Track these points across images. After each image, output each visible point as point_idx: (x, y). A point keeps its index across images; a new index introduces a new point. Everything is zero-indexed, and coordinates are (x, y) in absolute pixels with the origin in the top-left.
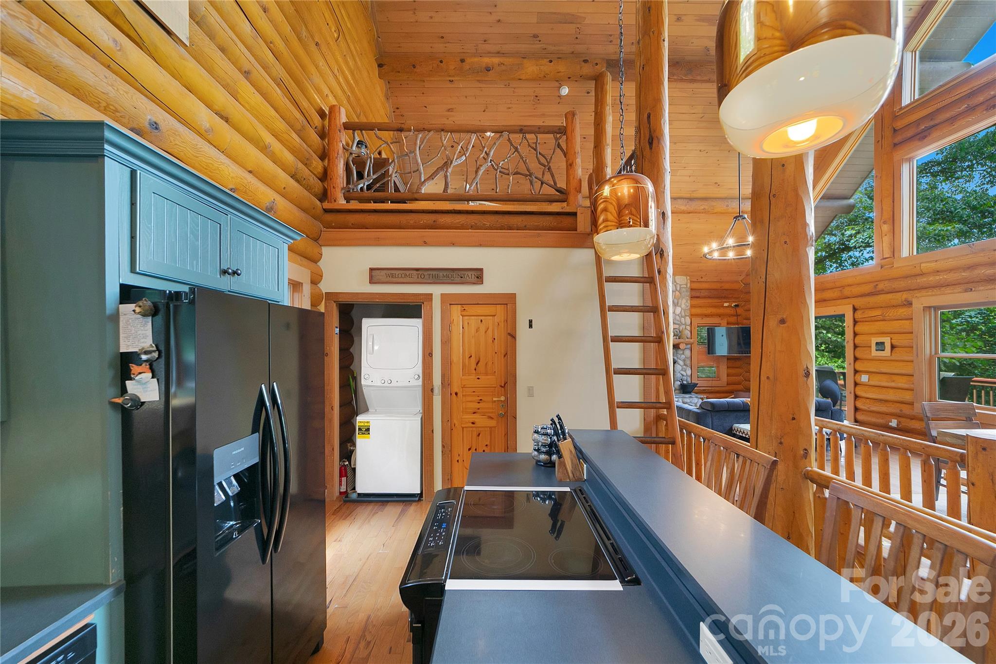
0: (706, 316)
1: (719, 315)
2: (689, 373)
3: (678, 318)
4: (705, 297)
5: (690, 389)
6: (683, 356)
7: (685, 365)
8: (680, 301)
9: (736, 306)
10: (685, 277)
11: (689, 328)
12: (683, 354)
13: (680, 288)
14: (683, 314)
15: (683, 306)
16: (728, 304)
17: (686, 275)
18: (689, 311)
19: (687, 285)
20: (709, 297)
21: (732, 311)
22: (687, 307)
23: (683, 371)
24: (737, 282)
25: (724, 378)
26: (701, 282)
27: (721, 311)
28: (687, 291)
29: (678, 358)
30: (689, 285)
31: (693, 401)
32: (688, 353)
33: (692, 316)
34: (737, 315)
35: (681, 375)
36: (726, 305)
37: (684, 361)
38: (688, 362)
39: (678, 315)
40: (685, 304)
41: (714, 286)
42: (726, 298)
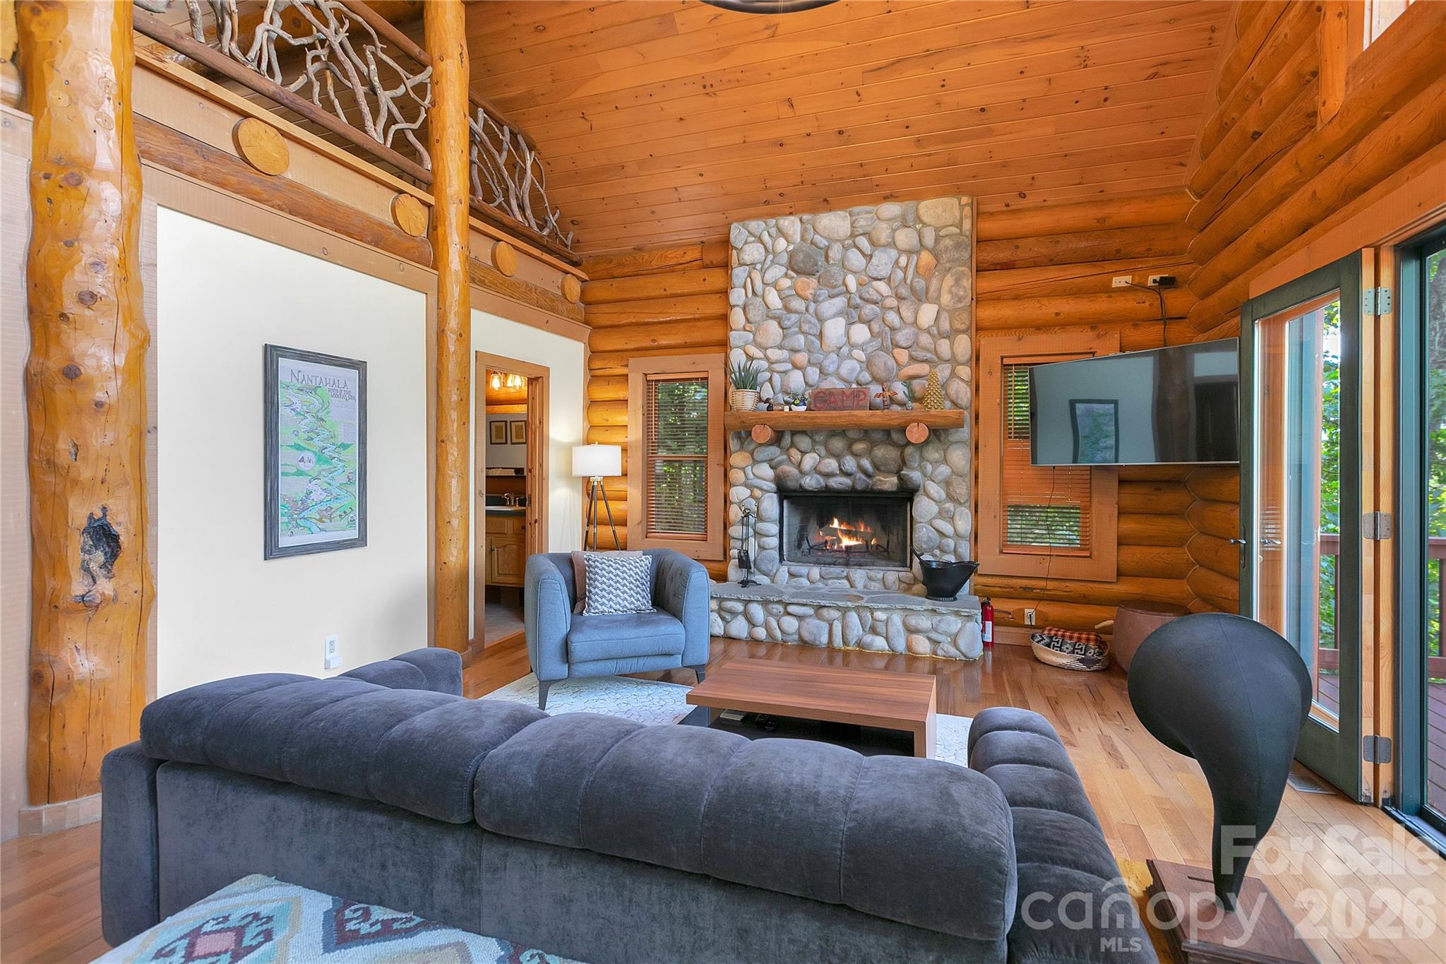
0: (1040, 327)
1: (1094, 324)
2: (964, 523)
3: (925, 339)
4: (1035, 264)
5: (948, 586)
6: (944, 470)
7: (950, 497)
8: (934, 283)
9: (1167, 283)
10: (955, 200)
11: (965, 372)
12: (945, 461)
13: (938, 239)
14: (945, 325)
15: (946, 299)
16: (1129, 278)
17: (957, 191)
18: (965, 315)
19: (960, 226)
20: (1052, 262)
21: (1145, 304)
22: (960, 300)
23: (943, 518)
24: (1175, 192)
25: (1108, 556)
26: (1019, 210)
27: (1101, 306)
28: (957, 246)
29: (924, 474)
30: (967, 225)
31: (943, 627)
32: (959, 456)
33: (979, 329)
34: (1166, 319)
35: (935, 535)
36: (1119, 281)
37: (947, 484)
38: (962, 489)
39: (928, 331)
40: (950, 292)
41: (1072, 218)
42: (1119, 258)
